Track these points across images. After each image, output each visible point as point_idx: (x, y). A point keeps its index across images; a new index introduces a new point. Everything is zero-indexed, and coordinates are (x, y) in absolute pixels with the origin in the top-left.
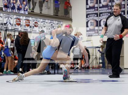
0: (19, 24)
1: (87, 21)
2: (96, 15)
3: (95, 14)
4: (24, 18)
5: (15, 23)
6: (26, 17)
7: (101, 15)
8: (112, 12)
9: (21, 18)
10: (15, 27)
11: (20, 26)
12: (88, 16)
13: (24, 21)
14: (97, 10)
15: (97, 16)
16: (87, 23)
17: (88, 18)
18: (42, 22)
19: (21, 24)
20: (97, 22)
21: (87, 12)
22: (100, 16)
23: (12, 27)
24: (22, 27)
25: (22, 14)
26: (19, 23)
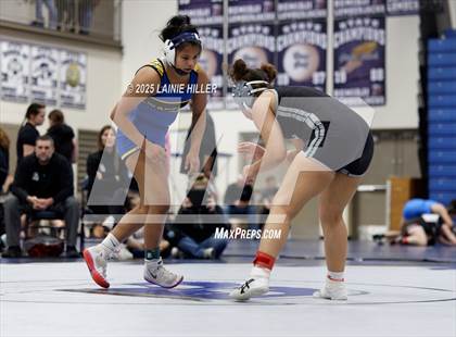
2: (215, 33)
3: (213, 27)
7: (235, 32)
8: (276, 23)
14: (221, 13)
15: (221, 36)
18: (6, 54)
20: (219, 57)
22: (230, 36)
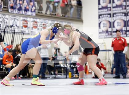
0: (26, 27)
1: (99, 22)
3: (108, 14)
4: (32, 19)
5: (22, 26)
6: (34, 18)
7: (115, 15)
8: (126, 12)
9: (28, 19)
10: (22, 30)
11: (27, 28)
12: (101, 17)
13: (32, 23)
14: (111, 10)
15: (110, 17)
16: (99, 24)
17: (100, 19)
19: (28, 26)
21: (99, 12)
22: (113, 16)
23: (19, 29)
24: (29, 30)
25: (29, 15)
26: (26, 25)
